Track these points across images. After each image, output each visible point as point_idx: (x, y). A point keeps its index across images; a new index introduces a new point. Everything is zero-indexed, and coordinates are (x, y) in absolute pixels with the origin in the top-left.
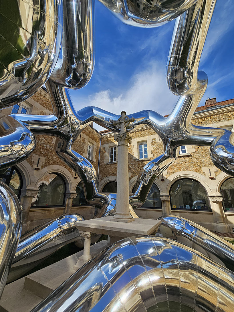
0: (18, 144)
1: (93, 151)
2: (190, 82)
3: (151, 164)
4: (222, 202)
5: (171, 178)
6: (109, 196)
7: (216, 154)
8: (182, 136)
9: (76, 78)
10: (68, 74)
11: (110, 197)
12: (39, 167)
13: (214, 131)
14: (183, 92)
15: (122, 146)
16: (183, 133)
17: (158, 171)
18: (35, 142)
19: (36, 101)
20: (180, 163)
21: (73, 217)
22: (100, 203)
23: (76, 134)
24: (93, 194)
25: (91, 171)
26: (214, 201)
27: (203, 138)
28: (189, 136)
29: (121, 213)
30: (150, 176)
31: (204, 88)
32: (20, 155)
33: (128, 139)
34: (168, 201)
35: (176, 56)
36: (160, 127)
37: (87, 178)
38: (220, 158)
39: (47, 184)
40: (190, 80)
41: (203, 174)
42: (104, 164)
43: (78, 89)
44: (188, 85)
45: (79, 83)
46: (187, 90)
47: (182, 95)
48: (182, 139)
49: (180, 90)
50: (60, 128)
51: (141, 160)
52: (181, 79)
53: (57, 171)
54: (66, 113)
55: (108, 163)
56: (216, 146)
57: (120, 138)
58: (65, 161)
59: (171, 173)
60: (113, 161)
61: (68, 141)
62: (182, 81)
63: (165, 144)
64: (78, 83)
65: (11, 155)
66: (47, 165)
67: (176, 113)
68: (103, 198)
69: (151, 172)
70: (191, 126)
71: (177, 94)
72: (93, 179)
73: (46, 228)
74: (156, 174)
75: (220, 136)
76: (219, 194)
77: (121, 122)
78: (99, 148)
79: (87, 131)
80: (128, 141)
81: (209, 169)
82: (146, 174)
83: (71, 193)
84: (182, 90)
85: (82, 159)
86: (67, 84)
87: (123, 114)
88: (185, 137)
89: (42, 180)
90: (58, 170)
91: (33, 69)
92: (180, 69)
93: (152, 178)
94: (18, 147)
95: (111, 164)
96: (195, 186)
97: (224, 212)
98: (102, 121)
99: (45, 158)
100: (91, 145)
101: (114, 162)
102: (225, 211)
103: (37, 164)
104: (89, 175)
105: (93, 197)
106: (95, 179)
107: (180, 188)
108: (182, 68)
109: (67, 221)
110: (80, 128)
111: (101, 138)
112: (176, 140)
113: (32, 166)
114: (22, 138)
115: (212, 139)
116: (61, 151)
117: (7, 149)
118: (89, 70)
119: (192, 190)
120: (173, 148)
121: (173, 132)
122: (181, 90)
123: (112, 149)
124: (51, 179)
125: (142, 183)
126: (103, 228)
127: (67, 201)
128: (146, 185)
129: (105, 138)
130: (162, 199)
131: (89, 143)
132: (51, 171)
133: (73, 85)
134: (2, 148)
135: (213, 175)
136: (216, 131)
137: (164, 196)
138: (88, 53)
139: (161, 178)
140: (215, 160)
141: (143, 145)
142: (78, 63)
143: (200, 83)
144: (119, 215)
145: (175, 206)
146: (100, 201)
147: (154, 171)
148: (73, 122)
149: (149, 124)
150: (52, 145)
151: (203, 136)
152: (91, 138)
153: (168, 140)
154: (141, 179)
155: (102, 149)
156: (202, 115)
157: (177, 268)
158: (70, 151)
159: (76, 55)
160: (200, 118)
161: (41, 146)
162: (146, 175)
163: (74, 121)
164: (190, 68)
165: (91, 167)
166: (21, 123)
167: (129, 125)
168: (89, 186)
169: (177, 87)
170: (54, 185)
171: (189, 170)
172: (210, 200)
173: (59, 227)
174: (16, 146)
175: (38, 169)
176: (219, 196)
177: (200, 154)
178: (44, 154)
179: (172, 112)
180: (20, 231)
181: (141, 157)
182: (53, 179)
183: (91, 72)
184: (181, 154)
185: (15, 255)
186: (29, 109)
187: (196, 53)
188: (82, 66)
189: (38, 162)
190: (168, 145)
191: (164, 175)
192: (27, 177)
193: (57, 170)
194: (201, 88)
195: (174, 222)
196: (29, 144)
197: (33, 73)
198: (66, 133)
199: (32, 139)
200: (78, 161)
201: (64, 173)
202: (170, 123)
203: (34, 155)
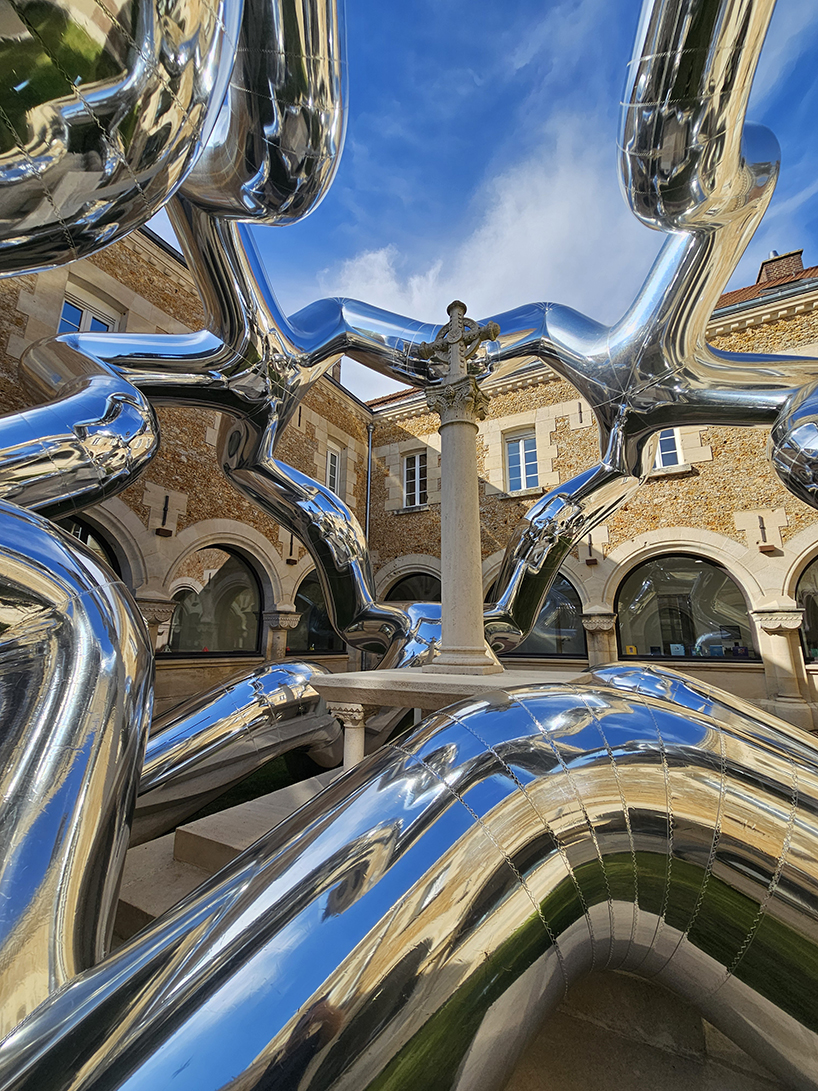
0: (99, 432)
1: (344, 468)
2: (709, 173)
3: (553, 500)
4: (799, 629)
5: (623, 555)
6: (412, 612)
7: (793, 449)
8: (670, 391)
9: (281, 180)
10: (252, 167)
11: (412, 614)
12: (171, 526)
13: (789, 367)
14: (681, 212)
15: (455, 427)
16: (672, 382)
17: (577, 525)
18: (156, 429)
19: (136, 291)
20: (656, 501)
21: (300, 672)
22: (381, 636)
23: (287, 401)
24: (357, 609)
25: (347, 530)
26: (773, 626)
27: (749, 397)
28: (693, 391)
29: (459, 648)
30: (551, 541)
31: (764, 197)
32: (109, 472)
33: (477, 401)
34: (609, 632)
35: (661, 55)
36: (589, 364)
37: (336, 555)
38: (809, 460)
39: (199, 588)
40: (712, 164)
41: (739, 536)
42: (386, 515)
43: (290, 224)
44: (701, 181)
45: (291, 200)
46: (696, 203)
47: (676, 226)
48: (669, 403)
49: (669, 205)
50: (233, 380)
51: (514, 494)
52: (677, 159)
53: (231, 539)
54: (252, 323)
55: (398, 511)
56: (794, 418)
57: (448, 398)
58: (259, 499)
59: (619, 534)
60: (417, 503)
61: (264, 428)
62: (680, 168)
63: (607, 427)
64: (287, 198)
65: (80, 470)
66: (196, 520)
67: (651, 303)
68: (388, 619)
69: (554, 529)
70: (705, 353)
71: (659, 223)
72: (354, 558)
73: (214, 702)
74: (571, 534)
75: (810, 388)
76: (792, 604)
77: (448, 344)
78: (366, 460)
79: (321, 399)
80: (475, 411)
81: (761, 519)
82: (535, 537)
83: (280, 612)
84: (679, 207)
85: (312, 489)
86: (250, 204)
87: (457, 311)
88: (681, 394)
89: (180, 575)
90: (232, 536)
91: (140, 125)
92: (673, 116)
93: (556, 551)
94: (100, 443)
95: (411, 512)
96: (705, 583)
97: (806, 664)
98: (378, 352)
99: (186, 497)
100: (338, 449)
101: (419, 507)
102: (808, 661)
103: (162, 516)
104: (340, 543)
105: (355, 616)
106: (361, 559)
107: (652, 595)
108: (683, 110)
109: (282, 683)
110: (299, 381)
111: (372, 424)
112: (646, 408)
113: (147, 521)
114: (113, 413)
115: (778, 399)
116: (241, 465)
117: (66, 447)
118: (327, 145)
119: (694, 598)
120: (633, 441)
121: (636, 381)
122: (674, 206)
123: (411, 461)
124: (210, 571)
125: (522, 566)
126: (404, 689)
127: (269, 637)
128: (536, 572)
129: (386, 421)
130: (589, 625)
131: (330, 444)
132: (210, 538)
133: (273, 207)
134: (51, 444)
135: (774, 540)
136: (797, 367)
137: (594, 615)
138: (323, 72)
139: (584, 556)
140: (788, 470)
141: (521, 443)
142: (287, 116)
143: (748, 176)
144: (451, 655)
145: (634, 649)
146: (382, 630)
147: (562, 524)
148: (277, 358)
149: (550, 355)
150: (205, 449)
151: (749, 387)
152: (335, 423)
153: (616, 411)
154: (518, 554)
155: (376, 461)
156: (744, 321)
157: (660, 762)
158: (271, 465)
159: (279, 82)
160: (736, 330)
161: (169, 456)
162: (536, 540)
163: (281, 353)
164: (713, 110)
165: (347, 518)
166: (102, 364)
167: (476, 361)
168: (342, 582)
169: (658, 192)
170: (222, 590)
171: (689, 524)
172: (758, 625)
173: (256, 699)
174: (94, 438)
175: (167, 534)
176: (791, 609)
177: (731, 464)
178: (181, 480)
179: (635, 301)
180: (148, 705)
181: (516, 485)
182: (214, 572)
183: (333, 152)
184: (661, 469)
185: (144, 769)
186: (117, 324)
187: (739, 42)
188: (301, 129)
189: (165, 510)
190: (617, 430)
191: (597, 547)
192: (135, 558)
193: (228, 536)
194: (748, 199)
195: (634, 682)
196: (136, 434)
197: (141, 138)
198: (253, 398)
199: (146, 419)
200: (299, 496)
201: (252, 547)
202: (625, 344)
203: (148, 485)
